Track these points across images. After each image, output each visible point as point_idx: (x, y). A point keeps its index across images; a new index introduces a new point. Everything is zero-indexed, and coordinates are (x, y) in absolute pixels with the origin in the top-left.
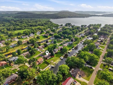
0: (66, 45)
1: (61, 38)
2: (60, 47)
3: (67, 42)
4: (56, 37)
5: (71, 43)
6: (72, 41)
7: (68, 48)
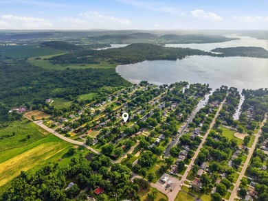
0: (139, 113)
1: (134, 106)
2: (134, 115)
3: (140, 110)
4: (130, 105)
5: (143, 111)
6: (145, 109)
7: (140, 116)
